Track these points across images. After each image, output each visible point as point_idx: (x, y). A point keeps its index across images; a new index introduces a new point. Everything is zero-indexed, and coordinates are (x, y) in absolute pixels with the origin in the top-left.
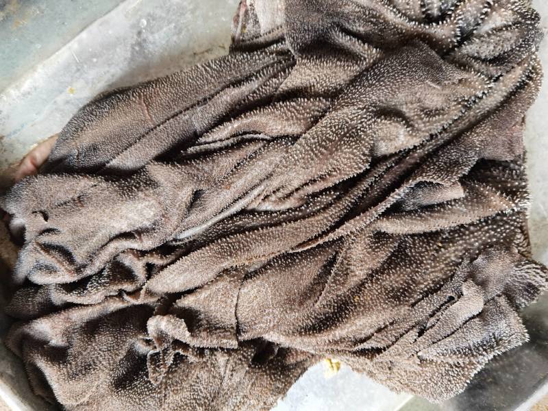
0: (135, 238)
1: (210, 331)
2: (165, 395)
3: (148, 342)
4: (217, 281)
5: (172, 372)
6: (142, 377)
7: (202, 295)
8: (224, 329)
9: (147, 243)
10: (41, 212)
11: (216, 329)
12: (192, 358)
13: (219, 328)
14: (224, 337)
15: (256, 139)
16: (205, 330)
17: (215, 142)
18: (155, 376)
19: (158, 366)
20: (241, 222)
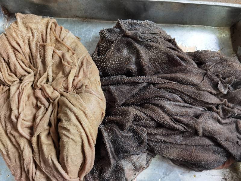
0: (217, 118)
1: (212, 79)
2: (233, 72)
3: (229, 88)
4: (204, 90)
5: (228, 76)
6: (236, 81)
7: (209, 90)
8: (208, 77)
9: (215, 114)
10: (238, 145)
11: (210, 79)
12: (221, 76)
13: (209, 78)
14: (210, 75)
15: (173, 118)
16: (214, 81)
17: (183, 127)
18: (233, 79)
19: (230, 80)
20: (189, 100)
